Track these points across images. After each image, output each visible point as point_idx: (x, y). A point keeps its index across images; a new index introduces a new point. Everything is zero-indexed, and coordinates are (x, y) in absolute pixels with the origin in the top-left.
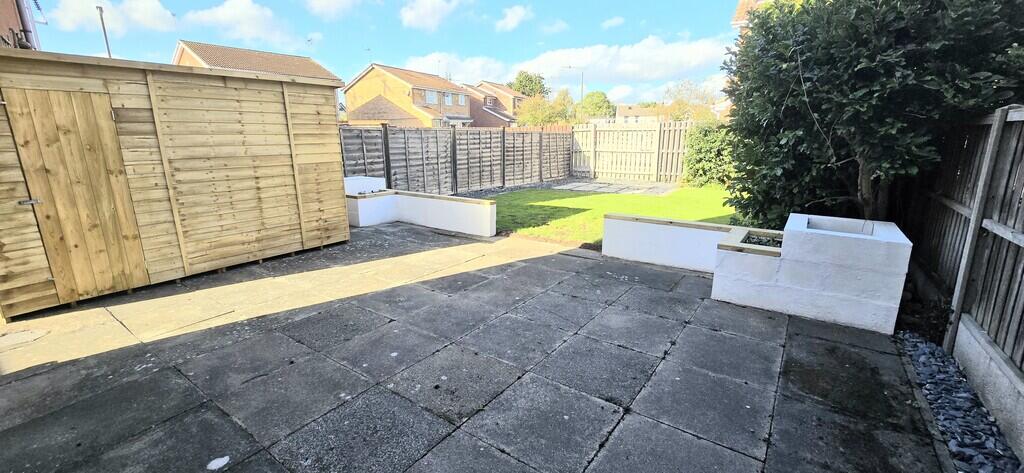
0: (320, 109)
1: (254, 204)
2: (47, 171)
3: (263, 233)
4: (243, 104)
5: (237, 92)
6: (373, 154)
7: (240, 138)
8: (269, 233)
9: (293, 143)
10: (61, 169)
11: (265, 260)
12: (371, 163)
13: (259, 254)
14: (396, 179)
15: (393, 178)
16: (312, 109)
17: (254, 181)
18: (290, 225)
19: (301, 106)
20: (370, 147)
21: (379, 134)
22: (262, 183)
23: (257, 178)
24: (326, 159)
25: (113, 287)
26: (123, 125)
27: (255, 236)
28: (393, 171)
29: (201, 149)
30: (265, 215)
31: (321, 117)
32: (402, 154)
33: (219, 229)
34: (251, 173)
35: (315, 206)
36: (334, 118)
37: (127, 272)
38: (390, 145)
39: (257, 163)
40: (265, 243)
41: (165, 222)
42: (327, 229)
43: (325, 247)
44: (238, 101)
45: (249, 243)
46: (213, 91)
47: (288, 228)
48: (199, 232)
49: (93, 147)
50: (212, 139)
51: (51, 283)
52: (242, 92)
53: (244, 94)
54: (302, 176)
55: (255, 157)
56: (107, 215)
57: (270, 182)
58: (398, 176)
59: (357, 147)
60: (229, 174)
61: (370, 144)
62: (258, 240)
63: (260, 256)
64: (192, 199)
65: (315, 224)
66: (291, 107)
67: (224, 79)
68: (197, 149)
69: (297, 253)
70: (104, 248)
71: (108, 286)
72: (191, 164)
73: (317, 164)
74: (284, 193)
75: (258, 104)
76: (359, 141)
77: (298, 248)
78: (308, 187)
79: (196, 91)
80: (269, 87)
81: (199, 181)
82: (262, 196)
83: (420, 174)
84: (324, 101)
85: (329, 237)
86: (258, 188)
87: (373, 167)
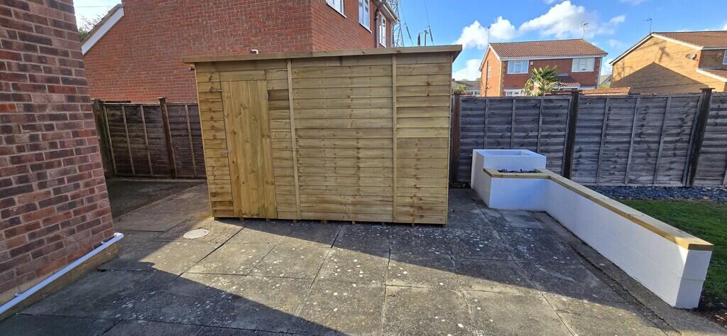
0: (430, 79)
1: (352, 171)
2: (235, 133)
3: (358, 198)
4: (355, 80)
5: (350, 70)
6: (550, 126)
7: (349, 111)
8: (363, 199)
9: (395, 116)
10: (241, 133)
11: (357, 222)
12: (547, 136)
13: (352, 216)
14: (580, 157)
15: (575, 155)
16: (422, 80)
17: (356, 151)
18: (383, 196)
19: (411, 78)
20: (548, 119)
21: (565, 104)
22: (362, 154)
23: (359, 148)
24: (431, 134)
25: (258, 215)
26: (273, 102)
27: (351, 199)
28: (576, 147)
29: (319, 121)
30: (361, 183)
31: (431, 88)
32: (597, 127)
33: (325, 188)
34: (354, 143)
35: (412, 182)
36: (447, 88)
37: (266, 206)
38: (579, 116)
39: (361, 134)
40: (358, 207)
41: (289, 176)
42: (421, 208)
43: (416, 224)
44: (350, 78)
45: (345, 205)
46: (332, 71)
47: (381, 199)
48: (311, 187)
49: (256, 118)
50: (326, 113)
51: (231, 203)
52: (355, 69)
53: (357, 72)
54: (401, 151)
55: (358, 129)
56: (259, 165)
57: (370, 153)
58: (583, 154)
59: (530, 118)
60: (336, 143)
61: (548, 115)
62: (354, 204)
63: (352, 218)
64: (309, 161)
65: (408, 200)
66: (397, 80)
67: (340, 58)
68: (314, 121)
69: (387, 224)
70: (256, 187)
71: (256, 213)
72: (311, 133)
73: (419, 139)
74: (380, 165)
75: (367, 80)
76: (536, 111)
77: (388, 219)
78: (407, 161)
79: (319, 72)
80: (379, 62)
81: (313, 147)
82: (361, 165)
83: (622, 154)
84: (436, 69)
85: (422, 216)
86: (359, 158)
87: (548, 140)
